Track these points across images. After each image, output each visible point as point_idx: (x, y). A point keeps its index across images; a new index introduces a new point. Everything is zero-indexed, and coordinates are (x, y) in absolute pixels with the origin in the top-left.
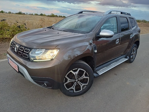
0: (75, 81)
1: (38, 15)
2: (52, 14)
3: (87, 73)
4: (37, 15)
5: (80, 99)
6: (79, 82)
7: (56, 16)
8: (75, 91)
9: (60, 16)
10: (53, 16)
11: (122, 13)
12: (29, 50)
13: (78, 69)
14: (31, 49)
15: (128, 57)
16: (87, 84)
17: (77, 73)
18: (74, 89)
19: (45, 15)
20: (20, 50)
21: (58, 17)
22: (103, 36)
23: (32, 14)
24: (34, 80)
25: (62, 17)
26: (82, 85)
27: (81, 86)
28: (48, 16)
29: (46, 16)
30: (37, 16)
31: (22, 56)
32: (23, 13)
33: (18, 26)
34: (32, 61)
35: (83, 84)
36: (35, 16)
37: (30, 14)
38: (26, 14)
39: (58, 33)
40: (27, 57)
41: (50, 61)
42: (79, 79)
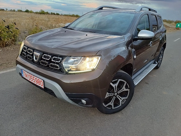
0: (114, 96)
1: (23, 11)
2: (41, 10)
3: (127, 84)
4: (21, 11)
5: (119, 116)
6: (118, 95)
7: (47, 13)
8: (113, 108)
9: (52, 14)
10: (42, 13)
11: (150, 10)
12: (61, 59)
13: (118, 80)
14: (63, 57)
15: (157, 63)
16: (126, 98)
17: (117, 85)
18: (112, 105)
19: (31, 12)
20: (42, 59)
21: (49, 14)
22: (141, 38)
23: (14, 11)
24: (69, 97)
25: (54, 14)
26: (121, 99)
27: (121, 101)
28: (37, 13)
29: (33, 12)
30: (21, 13)
31: (48, 66)
32: (2, 9)
33: (7, 26)
34: (67, 73)
35: (123, 98)
36: (18, 13)
37: (11, 11)
38: (5, 10)
39: (87, 35)
40: (58, 68)
41: (91, 71)
42: (118, 92)
